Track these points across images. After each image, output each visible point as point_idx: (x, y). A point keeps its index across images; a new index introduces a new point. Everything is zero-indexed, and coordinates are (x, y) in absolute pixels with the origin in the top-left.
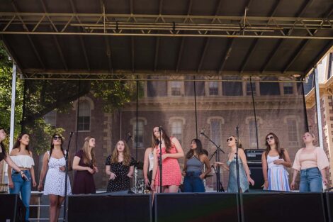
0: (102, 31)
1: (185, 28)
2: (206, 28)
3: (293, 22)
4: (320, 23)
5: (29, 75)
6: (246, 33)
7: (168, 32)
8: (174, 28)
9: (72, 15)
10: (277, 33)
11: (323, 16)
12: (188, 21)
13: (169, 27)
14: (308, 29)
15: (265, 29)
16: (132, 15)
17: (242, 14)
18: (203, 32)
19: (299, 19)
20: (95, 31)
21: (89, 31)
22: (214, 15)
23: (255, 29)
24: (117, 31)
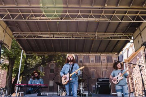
0: (48, 37)
1: (77, 36)
2: (84, 36)
3: (113, 35)
4: (122, 35)
5: (28, 54)
6: (97, 38)
7: (71, 38)
8: (73, 36)
9: (39, 32)
10: (108, 38)
11: (123, 32)
12: (78, 34)
13: (71, 36)
14: (119, 37)
15: (104, 37)
16: (59, 32)
17: (96, 32)
18: (83, 38)
19: (115, 33)
20: (46, 37)
21: (44, 37)
22: (86, 32)
23: (100, 37)
24: (54, 37)
